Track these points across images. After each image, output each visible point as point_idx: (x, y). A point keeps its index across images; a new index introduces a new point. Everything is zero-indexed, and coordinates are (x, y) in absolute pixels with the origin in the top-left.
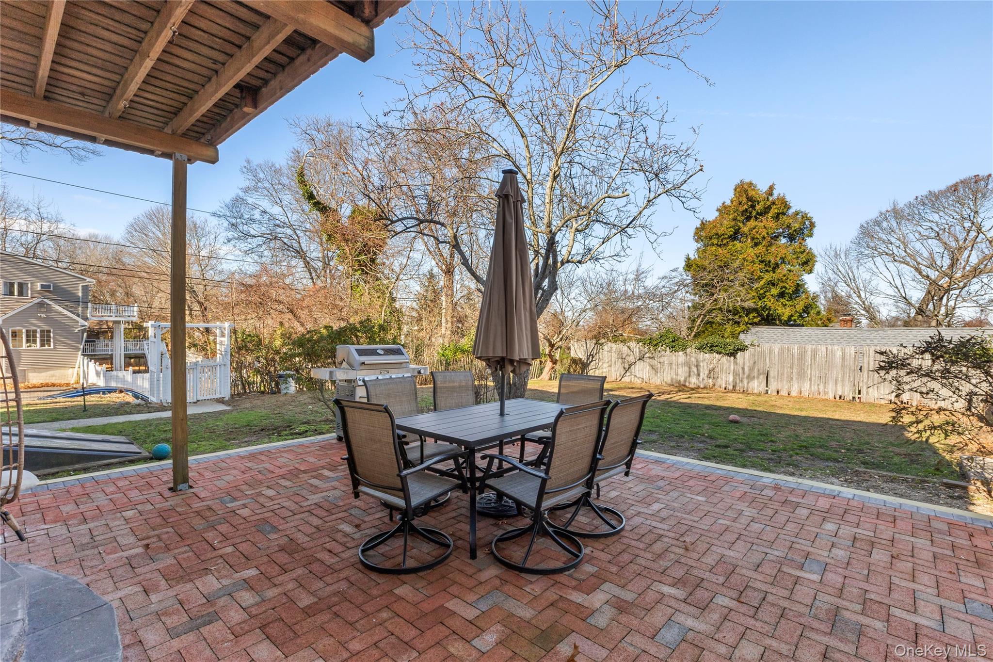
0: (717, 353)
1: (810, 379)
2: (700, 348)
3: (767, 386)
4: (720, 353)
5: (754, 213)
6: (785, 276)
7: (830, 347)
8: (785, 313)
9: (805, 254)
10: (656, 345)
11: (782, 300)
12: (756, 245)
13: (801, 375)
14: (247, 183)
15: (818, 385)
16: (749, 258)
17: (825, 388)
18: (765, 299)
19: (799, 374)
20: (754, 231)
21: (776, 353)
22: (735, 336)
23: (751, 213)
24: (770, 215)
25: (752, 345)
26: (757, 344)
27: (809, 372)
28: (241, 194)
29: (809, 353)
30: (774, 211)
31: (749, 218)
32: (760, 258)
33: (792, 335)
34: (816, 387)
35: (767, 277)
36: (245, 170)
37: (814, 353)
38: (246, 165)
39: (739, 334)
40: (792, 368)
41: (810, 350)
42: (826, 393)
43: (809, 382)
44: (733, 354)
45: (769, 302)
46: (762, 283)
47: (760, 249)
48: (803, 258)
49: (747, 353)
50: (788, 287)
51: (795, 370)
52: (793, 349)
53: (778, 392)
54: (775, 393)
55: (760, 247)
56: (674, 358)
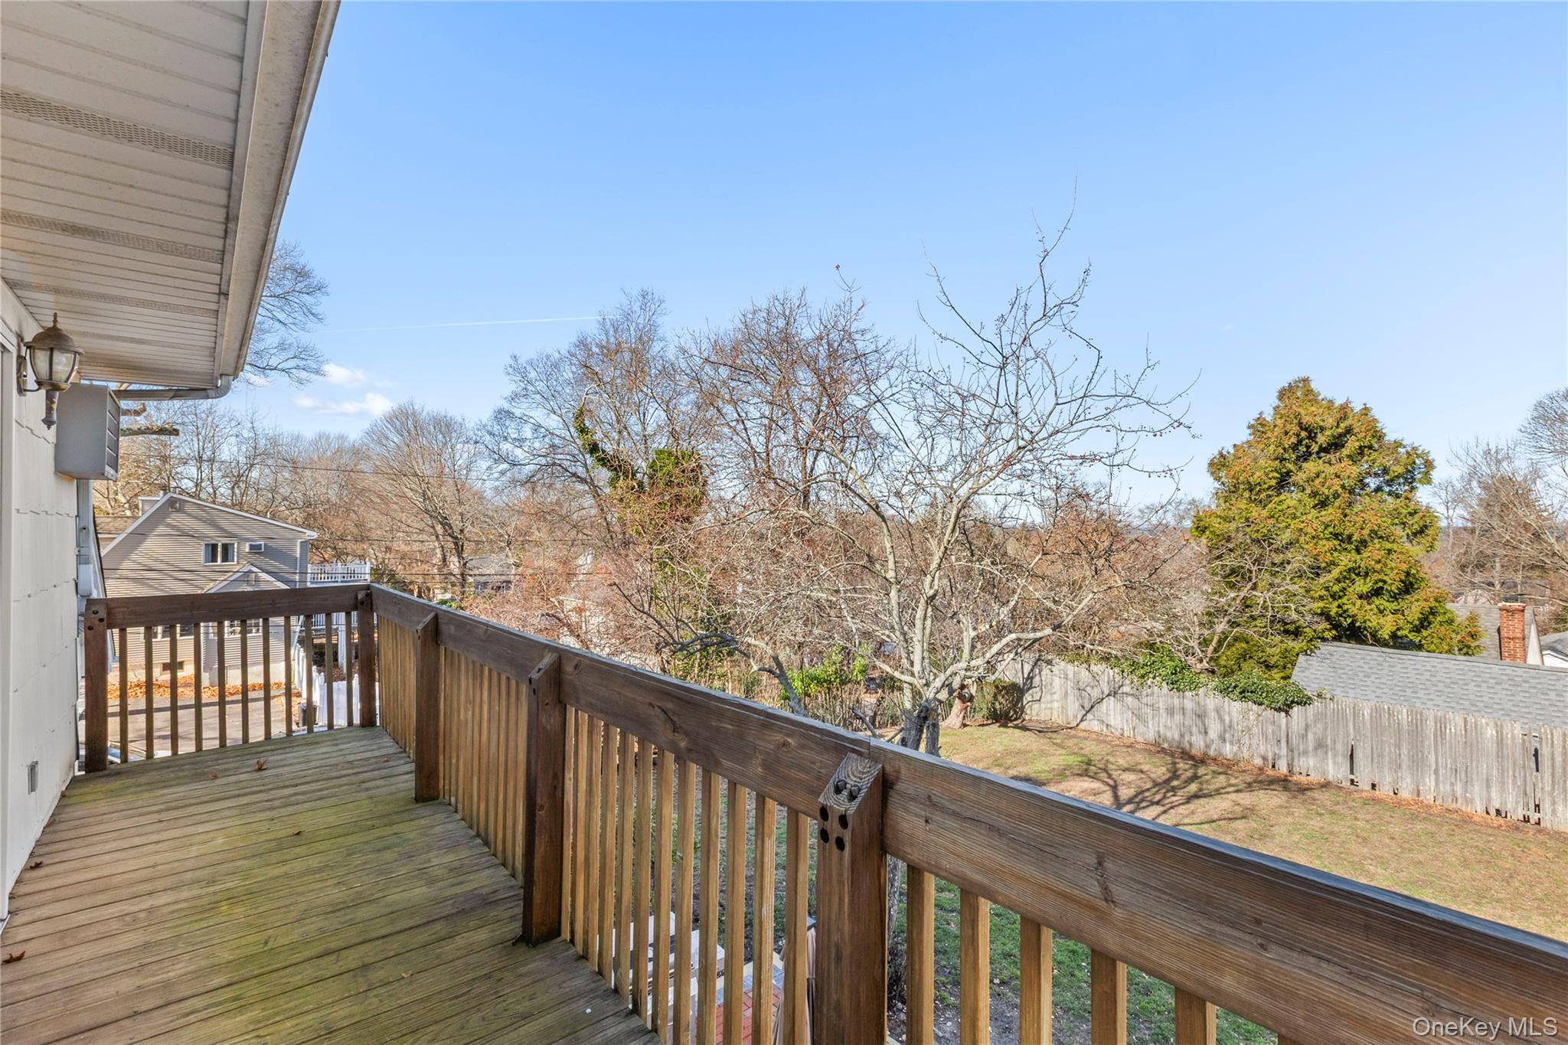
0: (1255, 702)
1: (1436, 772)
2: (1225, 691)
3: (1352, 772)
4: (1261, 704)
5: (1315, 448)
6: (1379, 562)
7: (1471, 719)
8: (1386, 626)
9: (1417, 517)
10: (1143, 676)
11: (1377, 602)
12: (1323, 504)
13: (1418, 763)
14: (513, 387)
15: (1452, 784)
16: (1309, 530)
17: (1466, 791)
18: (1344, 600)
19: (1412, 758)
20: (1317, 481)
21: (1367, 717)
22: (1288, 662)
23: (1308, 447)
24: (1345, 452)
25: (1319, 696)
26: (1328, 696)
27: (1432, 758)
28: (506, 406)
29: (1431, 723)
30: (1352, 444)
31: (1306, 457)
32: (1331, 529)
33: (1398, 668)
34: (1448, 787)
35: (1345, 560)
36: (510, 370)
37: (1441, 723)
38: (511, 362)
39: (1298, 655)
40: (1398, 746)
41: (1431, 718)
42: (1469, 801)
43: (1433, 777)
44: (1286, 708)
45: (1354, 607)
46: (1335, 573)
47: (1330, 514)
48: (1415, 523)
49: (1310, 709)
50: (1390, 582)
51: (1405, 751)
52: (1400, 712)
53: (1374, 786)
54: (1369, 788)
55: (1330, 510)
56: (1176, 701)
